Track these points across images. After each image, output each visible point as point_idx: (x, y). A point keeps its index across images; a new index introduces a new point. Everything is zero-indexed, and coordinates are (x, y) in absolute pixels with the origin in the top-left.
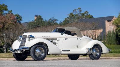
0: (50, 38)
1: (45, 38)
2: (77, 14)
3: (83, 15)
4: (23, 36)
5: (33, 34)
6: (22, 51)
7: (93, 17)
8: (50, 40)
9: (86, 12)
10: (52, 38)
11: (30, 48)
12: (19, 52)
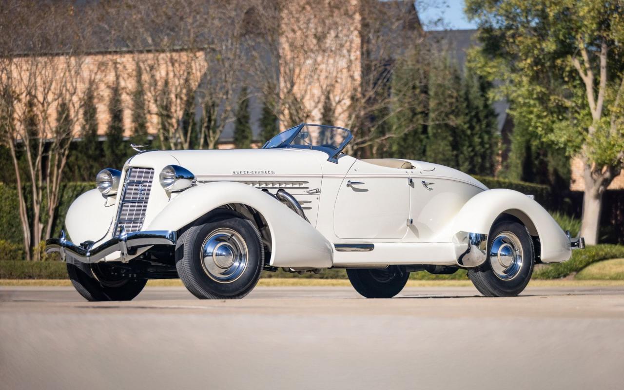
0: (273, 183)
6: (132, 250)
8: (274, 192)
10: (280, 183)
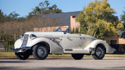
0: (52, 38)
1: (47, 38)
2: (43, 8)
3: (51, 8)
4: (25, 35)
5: (35, 33)
6: (24, 50)
7: (62, 12)
9: (55, 6)
11: (32, 47)
12: (21, 51)
